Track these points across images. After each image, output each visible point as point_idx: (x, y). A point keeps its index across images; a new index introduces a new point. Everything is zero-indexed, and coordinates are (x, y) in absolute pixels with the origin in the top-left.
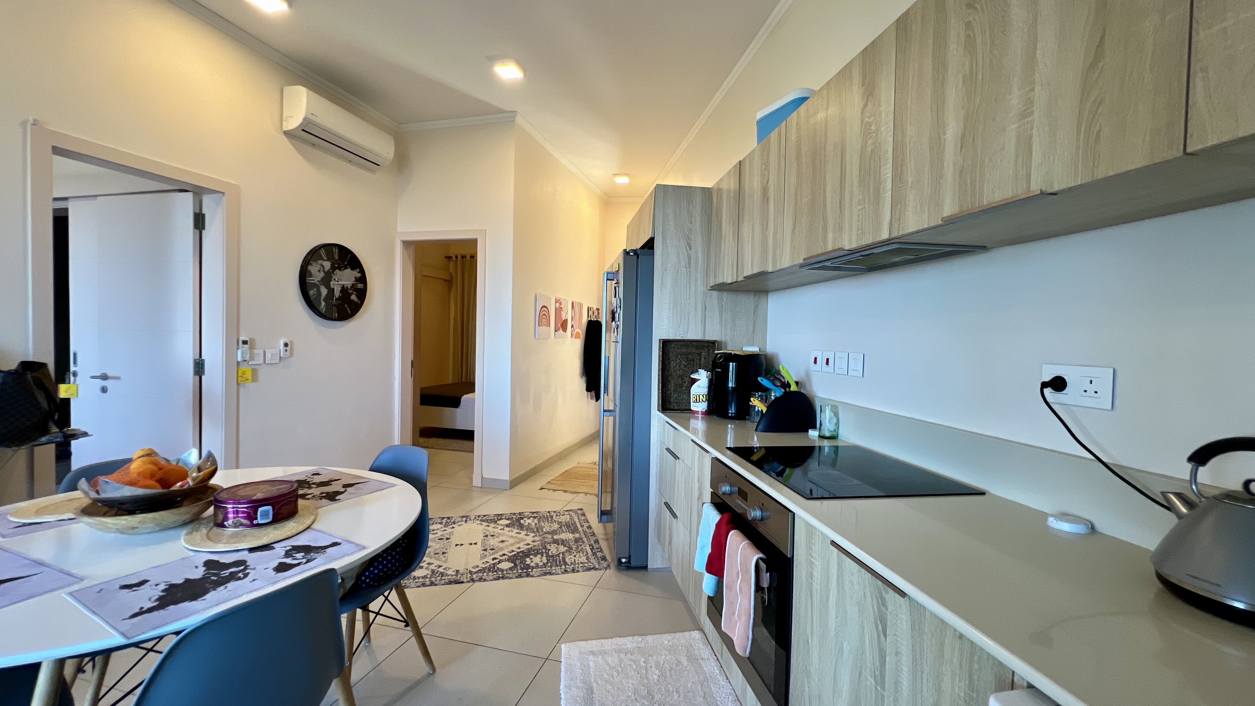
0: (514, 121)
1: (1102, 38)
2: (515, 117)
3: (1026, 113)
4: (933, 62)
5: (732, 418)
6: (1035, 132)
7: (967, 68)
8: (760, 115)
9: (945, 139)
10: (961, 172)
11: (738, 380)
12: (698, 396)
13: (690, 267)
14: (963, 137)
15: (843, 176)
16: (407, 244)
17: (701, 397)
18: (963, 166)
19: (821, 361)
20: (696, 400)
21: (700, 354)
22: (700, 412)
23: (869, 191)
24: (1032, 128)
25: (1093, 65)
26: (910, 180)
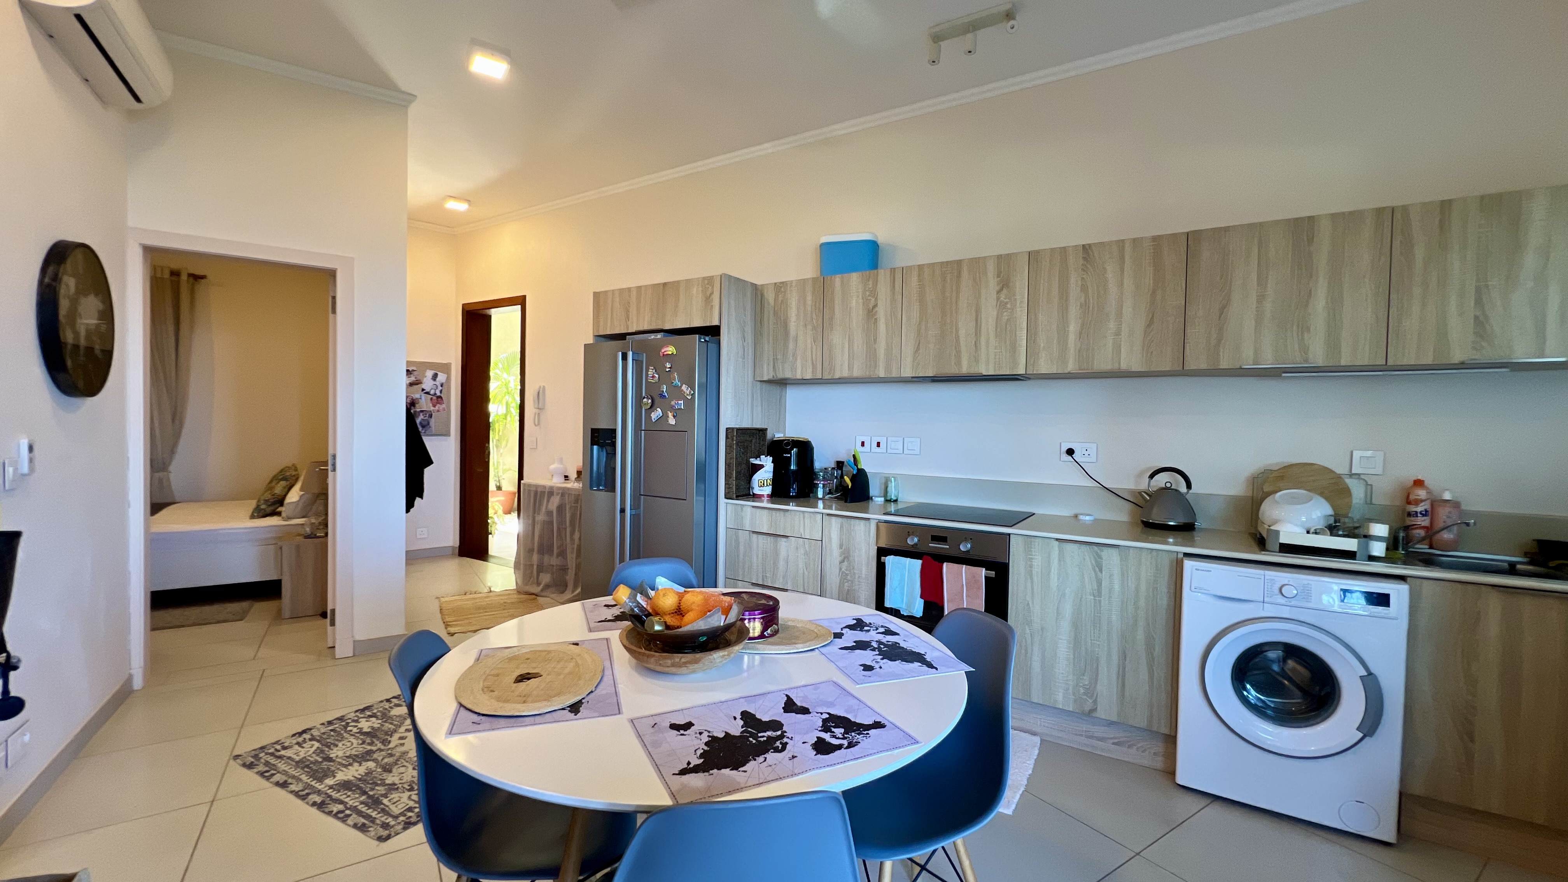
0: (406, 107)
1: (1153, 316)
2: (410, 102)
3: (1118, 333)
4: (1059, 287)
5: (793, 497)
6: (1122, 343)
7: (1083, 298)
8: (825, 239)
9: (1068, 331)
10: (1079, 351)
11: (798, 464)
12: (765, 481)
13: (744, 359)
14: (1080, 333)
15: (979, 327)
16: (149, 251)
17: (769, 481)
18: (1081, 347)
19: (870, 445)
20: (764, 484)
21: (751, 441)
22: (765, 496)
23: (1005, 343)
24: (1121, 341)
25: (1149, 326)
26: (1042, 345)
